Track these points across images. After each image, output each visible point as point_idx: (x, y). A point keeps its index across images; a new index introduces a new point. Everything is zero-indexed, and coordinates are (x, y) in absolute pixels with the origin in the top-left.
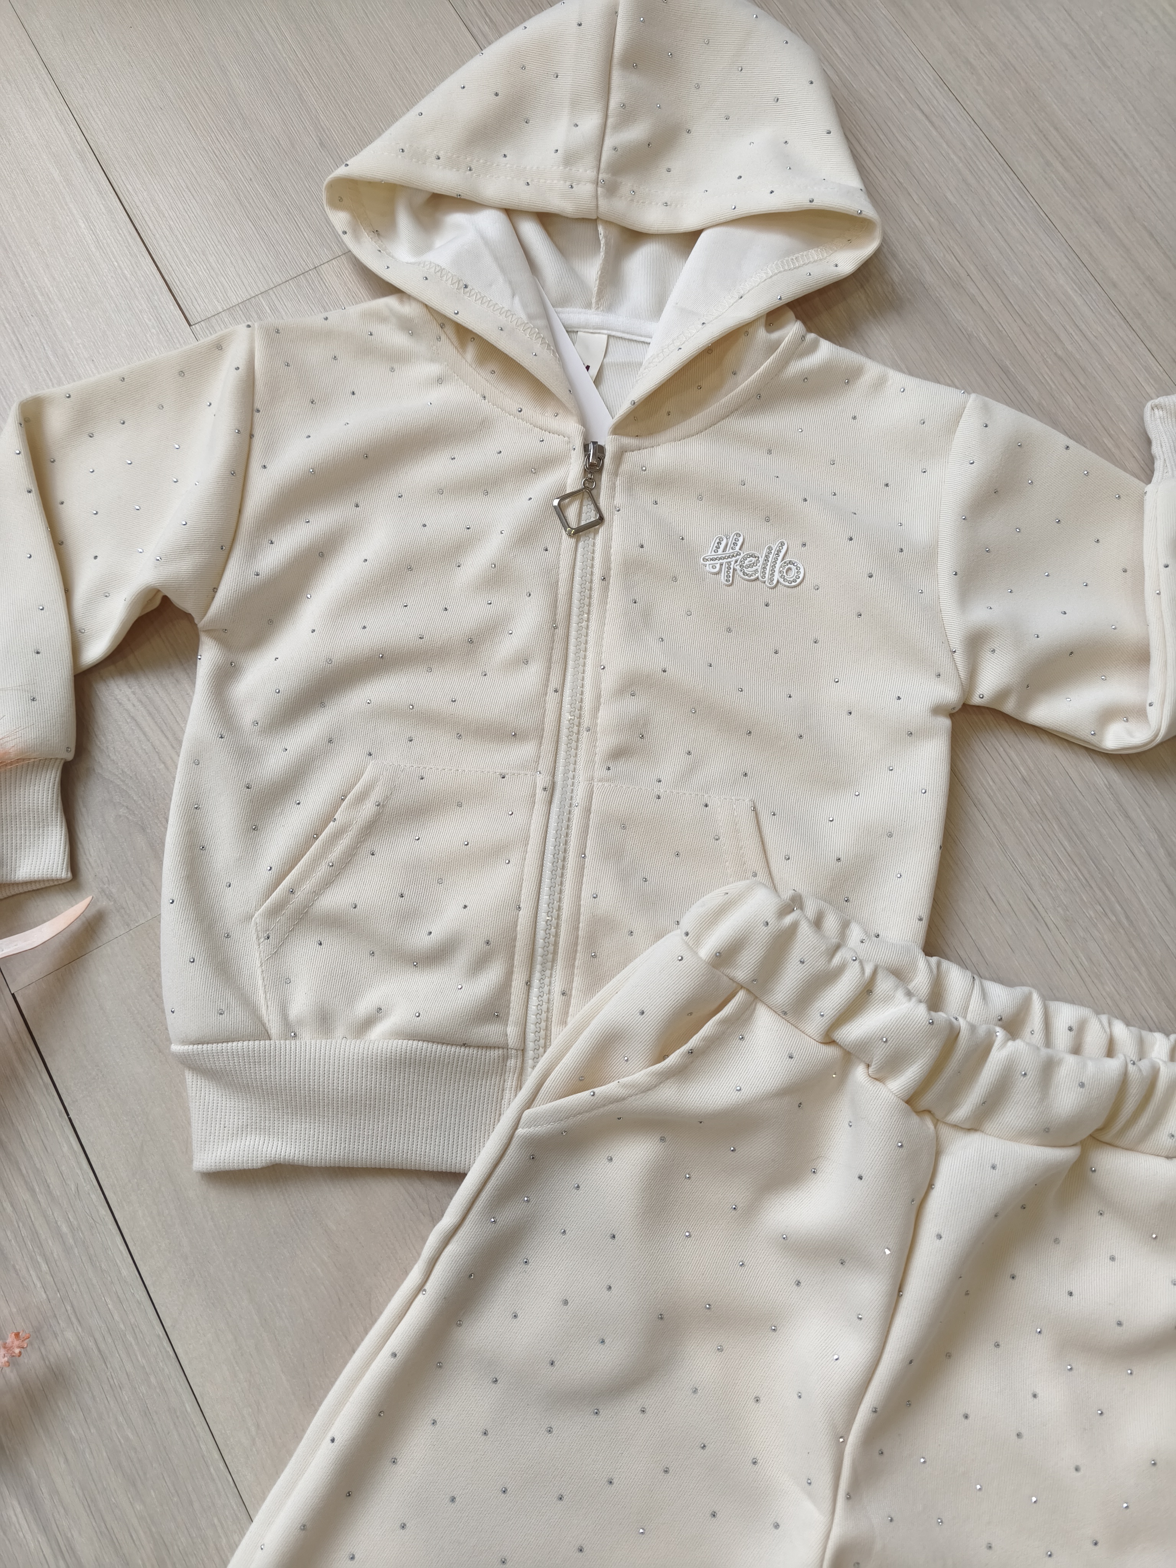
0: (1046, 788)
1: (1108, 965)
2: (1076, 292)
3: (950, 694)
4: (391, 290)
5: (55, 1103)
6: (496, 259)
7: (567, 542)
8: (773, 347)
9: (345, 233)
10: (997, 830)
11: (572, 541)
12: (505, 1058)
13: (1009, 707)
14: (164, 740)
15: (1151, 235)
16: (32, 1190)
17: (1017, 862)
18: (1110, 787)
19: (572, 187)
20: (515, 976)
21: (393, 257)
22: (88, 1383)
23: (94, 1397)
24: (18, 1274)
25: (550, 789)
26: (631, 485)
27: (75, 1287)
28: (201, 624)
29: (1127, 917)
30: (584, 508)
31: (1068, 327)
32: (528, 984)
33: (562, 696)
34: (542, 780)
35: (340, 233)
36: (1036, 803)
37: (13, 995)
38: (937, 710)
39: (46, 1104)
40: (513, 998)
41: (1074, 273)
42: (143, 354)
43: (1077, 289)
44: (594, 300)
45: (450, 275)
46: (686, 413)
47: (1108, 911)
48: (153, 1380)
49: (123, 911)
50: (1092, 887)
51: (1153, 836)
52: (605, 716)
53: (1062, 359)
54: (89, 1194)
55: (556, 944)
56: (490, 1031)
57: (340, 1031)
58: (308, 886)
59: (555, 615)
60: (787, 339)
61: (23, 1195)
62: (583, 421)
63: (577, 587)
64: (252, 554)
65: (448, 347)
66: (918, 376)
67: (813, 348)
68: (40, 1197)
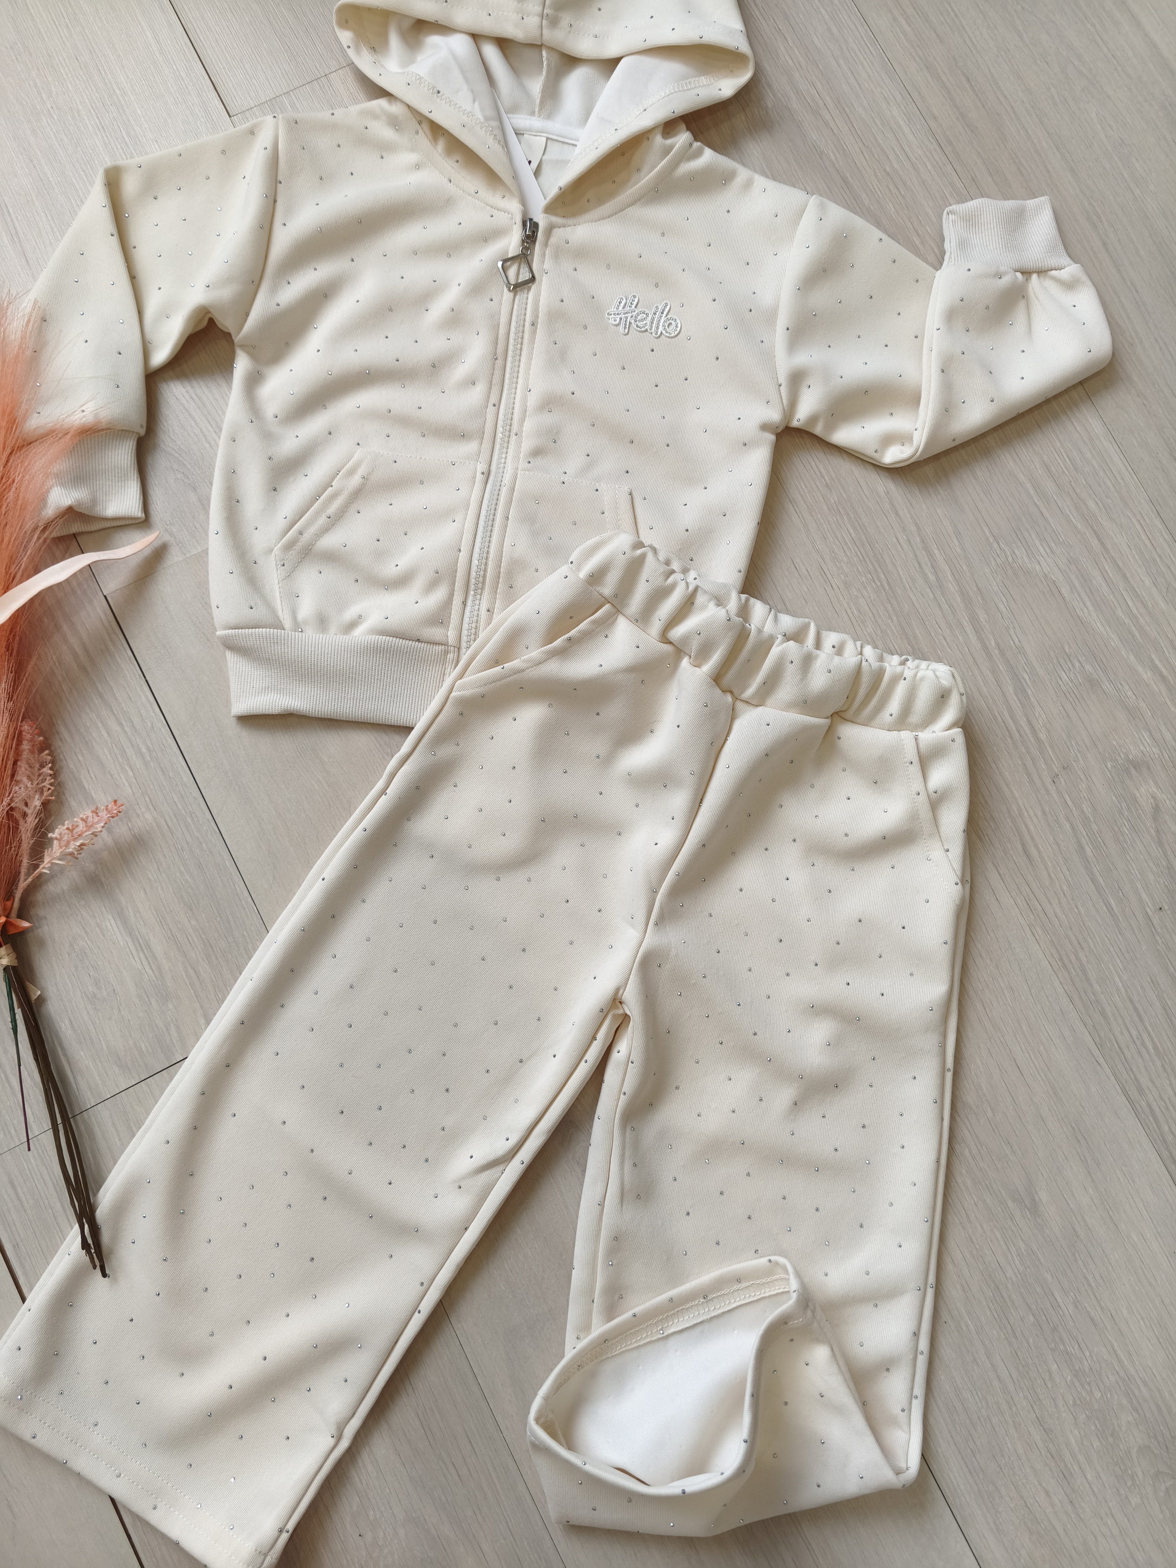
0: (842, 492)
1: (871, 615)
2: (905, 122)
3: (774, 415)
4: (382, 93)
5: (136, 670)
6: (463, 72)
7: (507, 295)
8: (667, 150)
9: (349, 47)
10: (804, 520)
11: (512, 294)
12: (446, 652)
13: (818, 430)
14: (209, 427)
15: (968, 80)
16: (121, 725)
17: (816, 543)
18: (887, 493)
19: (523, 18)
20: (455, 597)
21: (385, 68)
22: (161, 847)
23: (164, 856)
24: (112, 777)
25: (487, 474)
26: (557, 255)
27: (152, 787)
28: (237, 339)
29: (888, 584)
30: (521, 270)
31: (896, 149)
32: (464, 604)
33: (499, 409)
34: (481, 467)
35: (346, 48)
36: (833, 502)
37: (105, 597)
38: (765, 427)
39: (130, 670)
40: (453, 612)
41: (905, 108)
42: (194, 137)
43: (906, 120)
44: (537, 110)
45: (427, 83)
46: (601, 201)
47: (875, 578)
48: (204, 845)
49: (181, 545)
50: (866, 562)
51: (913, 528)
52: (528, 425)
53: (889, 174)
54: (160, 729)
55: (484, 576)
56: (435, 633)
57: (333, 629)
58: (312, 530)
59: (496, 349)
60: (678, 145)
61: (115, 727)
62: (523, 202)
63: (513, 329)
64: (274, 290)
65: (423, 139)
66: (780, 182)
67: (699, 153)
68: (126, 729)
